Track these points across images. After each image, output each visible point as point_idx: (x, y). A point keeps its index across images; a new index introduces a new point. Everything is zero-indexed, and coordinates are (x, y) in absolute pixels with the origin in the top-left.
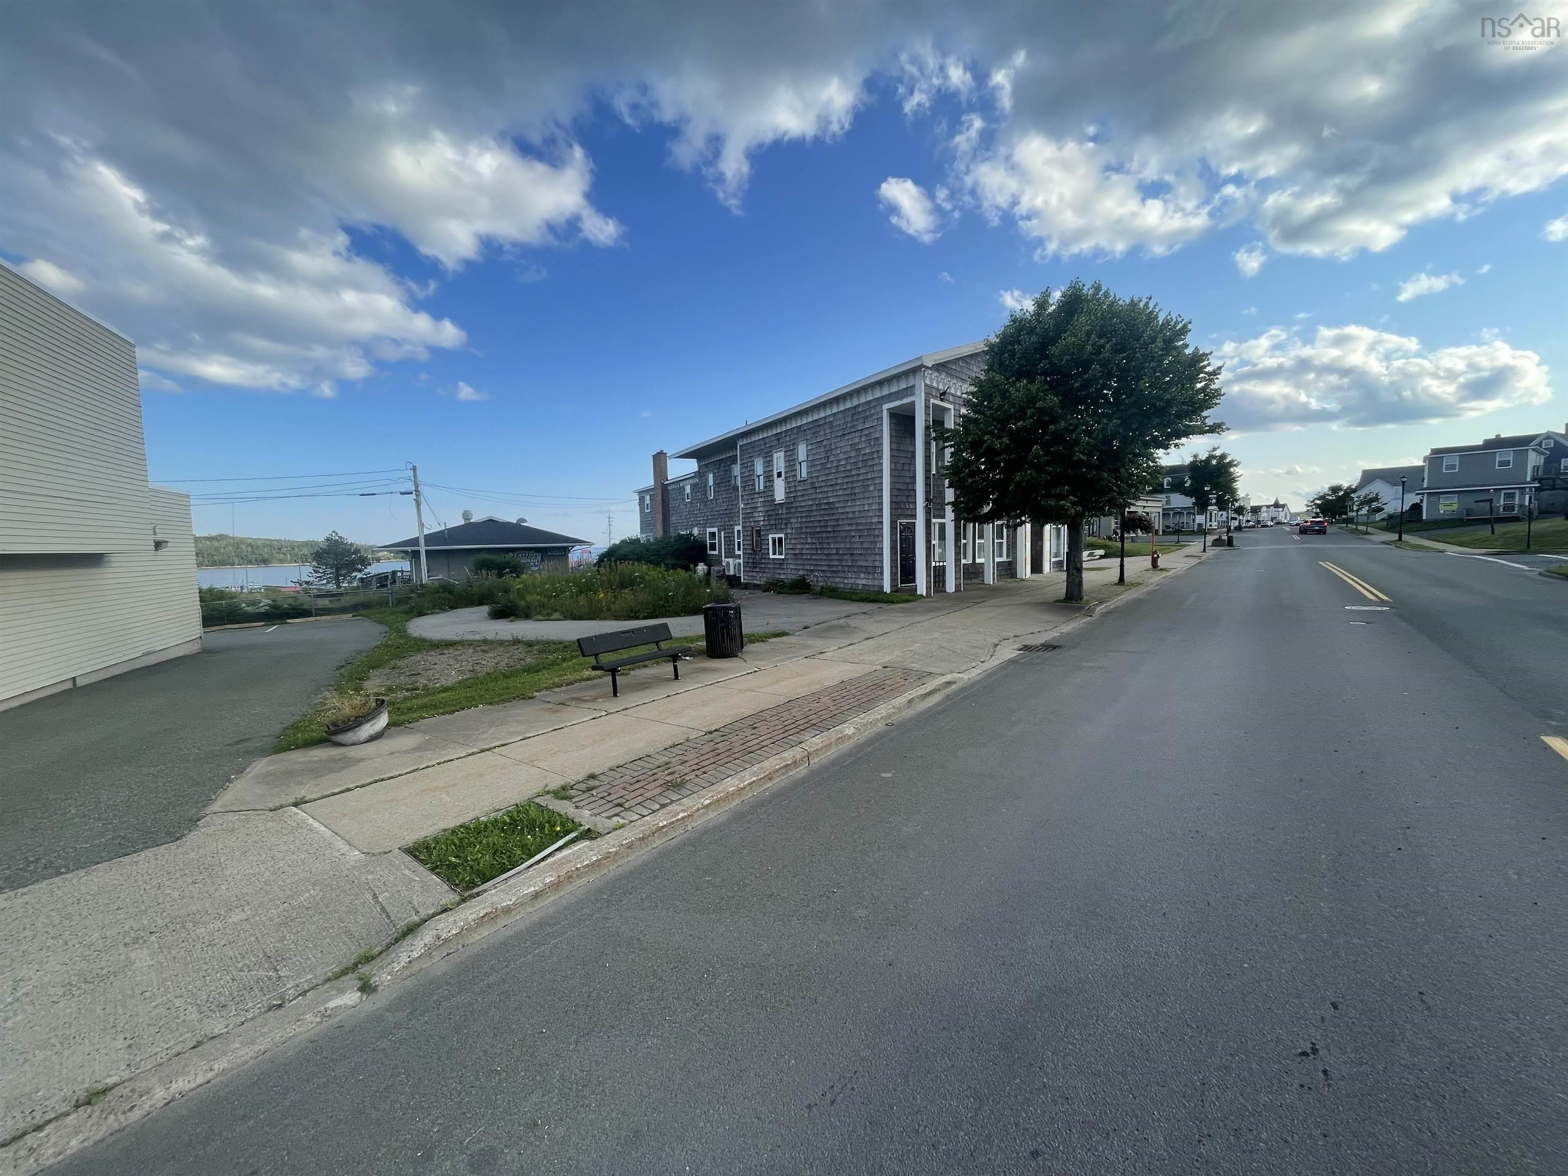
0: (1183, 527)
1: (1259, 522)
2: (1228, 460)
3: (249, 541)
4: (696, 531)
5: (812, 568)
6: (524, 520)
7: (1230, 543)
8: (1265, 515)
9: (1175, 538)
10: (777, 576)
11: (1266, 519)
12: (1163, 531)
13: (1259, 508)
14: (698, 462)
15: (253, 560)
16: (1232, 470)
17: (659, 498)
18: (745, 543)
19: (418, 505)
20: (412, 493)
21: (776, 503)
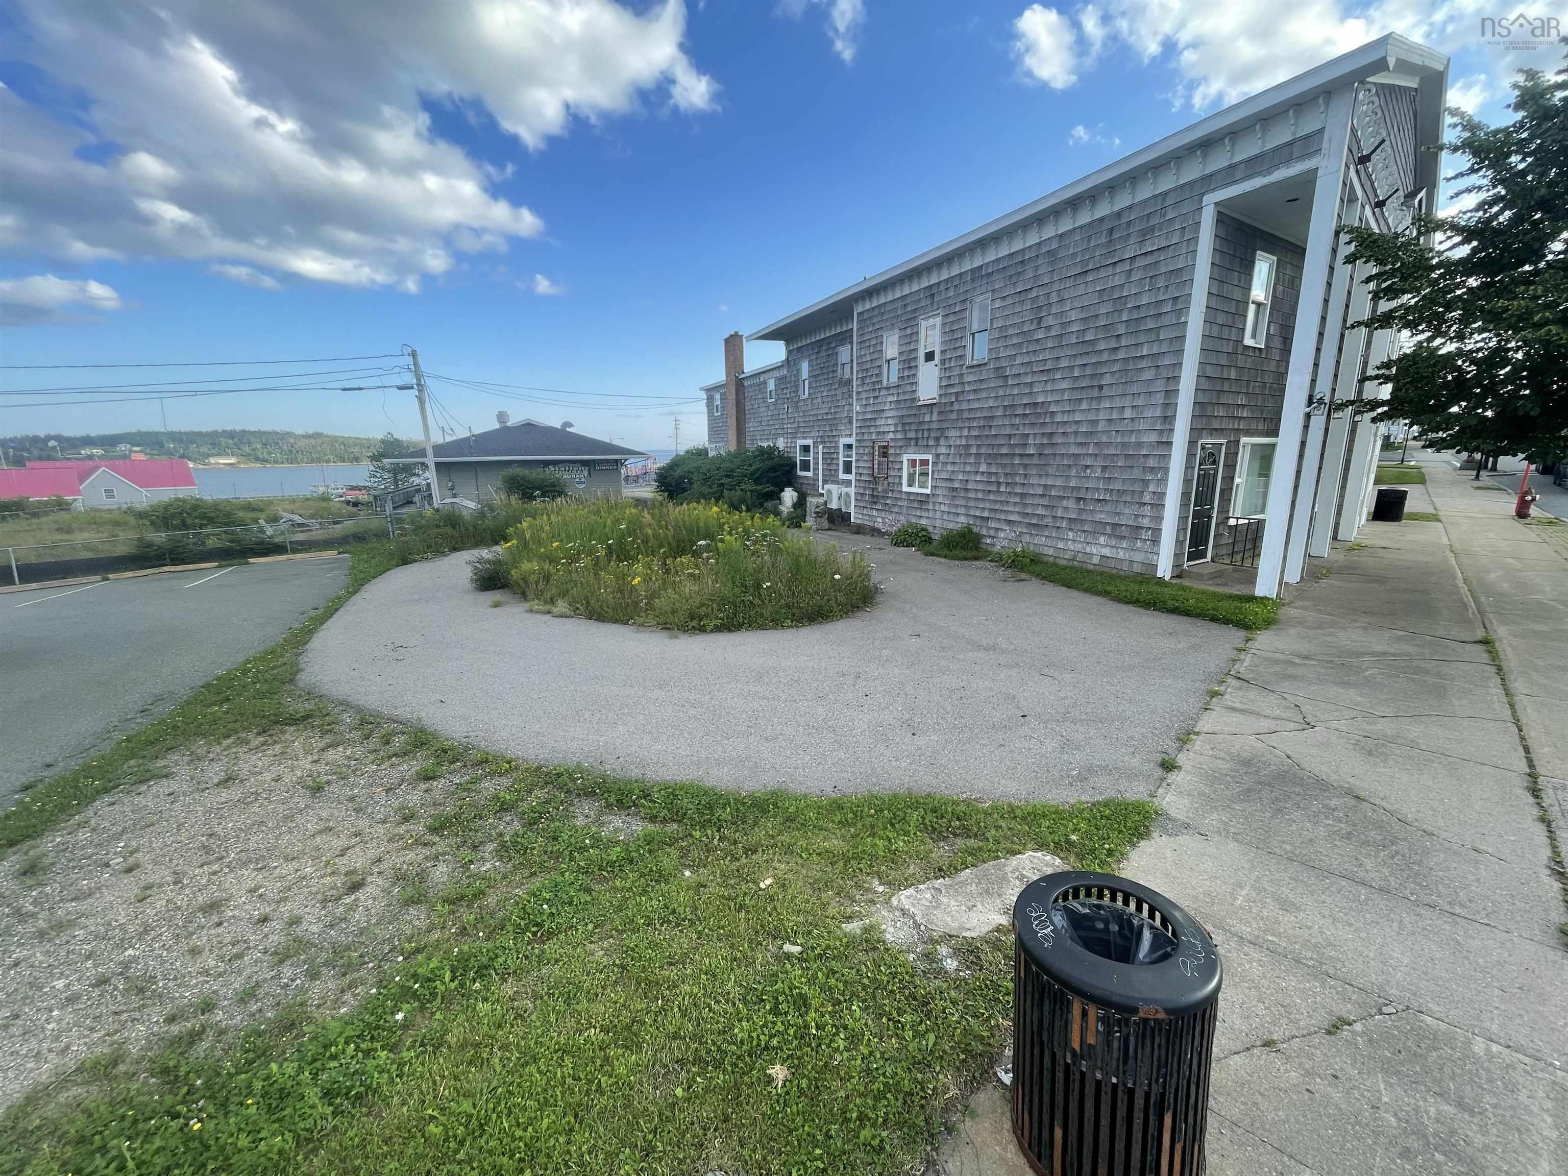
4: (781, 443)
6: (570, 425)
10: (914, 520)
14: (787, 345)
15: (347, 458)
17: (732, 397)
18: (861, 464)
19: (422, 403)
20: (412, 388)
21: (920, 403)
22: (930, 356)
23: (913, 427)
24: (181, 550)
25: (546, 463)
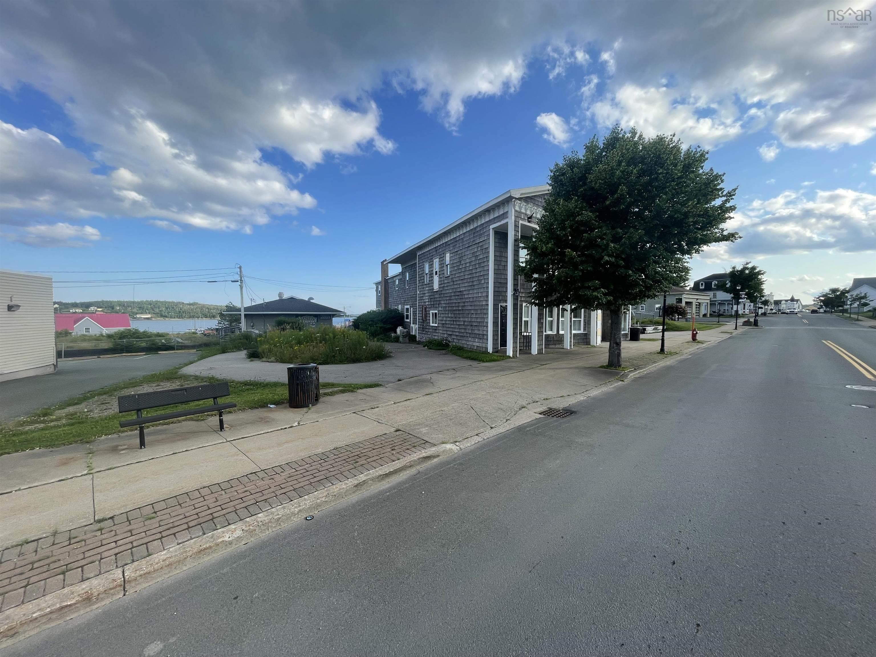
0: (724, 312)
1: (779, 310)
2: (757, 271)
3: (207, 306)
4: (400, 307)
5: (451, 333)
6: (312, 299)
7: (756, 323)
8: (784, 306)
9: (716, 319)
10: (433, 337)
11: (785, 308)
12: (710, 314)
13: (780, 301)
14: (402, 266)
15: (208, 316)
16: (760, 277)
17: (384, 287)
18: (419, 315)
19: (241, 287)
20: (238, 281)
21: (434, 291)
22: (436, 272)
23: (433, 300)
24: (131, 347)
25: (297, 316)
